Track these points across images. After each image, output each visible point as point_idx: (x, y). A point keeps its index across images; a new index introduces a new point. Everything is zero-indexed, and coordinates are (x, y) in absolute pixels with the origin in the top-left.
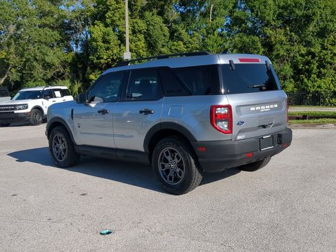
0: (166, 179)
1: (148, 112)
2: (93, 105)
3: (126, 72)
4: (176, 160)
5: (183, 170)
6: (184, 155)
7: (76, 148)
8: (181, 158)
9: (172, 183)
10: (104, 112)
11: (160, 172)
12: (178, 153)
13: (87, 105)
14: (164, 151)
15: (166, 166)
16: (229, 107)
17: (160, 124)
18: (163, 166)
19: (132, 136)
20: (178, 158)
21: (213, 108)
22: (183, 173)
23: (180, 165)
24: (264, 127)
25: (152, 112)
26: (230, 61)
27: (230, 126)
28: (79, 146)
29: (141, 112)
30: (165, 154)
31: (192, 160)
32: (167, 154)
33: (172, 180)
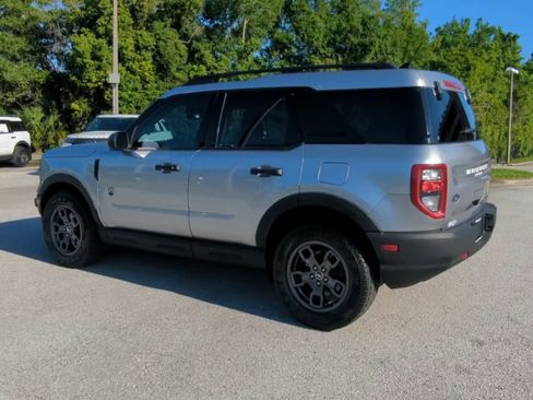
0: (307, 302)
1: (269, 172)
2: (142, 154)
4: (328, 265)
5: (344, 282)
6: (350, 259)
7: (102, 234)
8: (340, 258)
9: (320, 308)
10: (168, 168)
11: (294, 291)
12: (333, 251)
13: (128, 154)
14: (300, 250)
15: (305, 277)
17: (297, 197)
18: (298, 279)
19: (229, 217)
20: (332, 260)
21: (417, 169)
22: (347, 287)
23: (337, 273)
24: (475, 203)
25: (280, 172)
27: (442, 206)
28: (108, 228)
29: (254, 171)
30: (301, 255)
31: (365, 265)
32: (307, 254)
33: (319, 304)
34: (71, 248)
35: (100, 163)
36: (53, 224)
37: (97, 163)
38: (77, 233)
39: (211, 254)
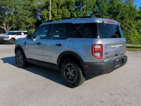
0: (68, 80)
1: (60, 45)
2: (34, 40)
3: (51, 25)
4: (72, 70)
5: (76, 75)
6: (77, 69)
7: (26, 60)
8: (75, 69)
9: (70, 82)
10: (39, 44)
11: (65, 77)
12: (73, 67)
13: (32, 40)
16: (101, 45)
17: (66, 52)
18: (66, 74)
19: (51, 57)
21: (93, 45)
22: (76, 77)
23: (74, 73)
24: (117, 55)
25: (62, 45)
26: (103, 22)
27: (101, 55)
28: (28, 59)
29: (57, 45)
30: (67, 67)
31: (81, 71)
32: (68, 67)
33: (70, 81)
34: (21, 63)
35: (26, 42)
36: (17, 57)
37: (25, 42)
38: (22, 60)
39: (48, 66)
